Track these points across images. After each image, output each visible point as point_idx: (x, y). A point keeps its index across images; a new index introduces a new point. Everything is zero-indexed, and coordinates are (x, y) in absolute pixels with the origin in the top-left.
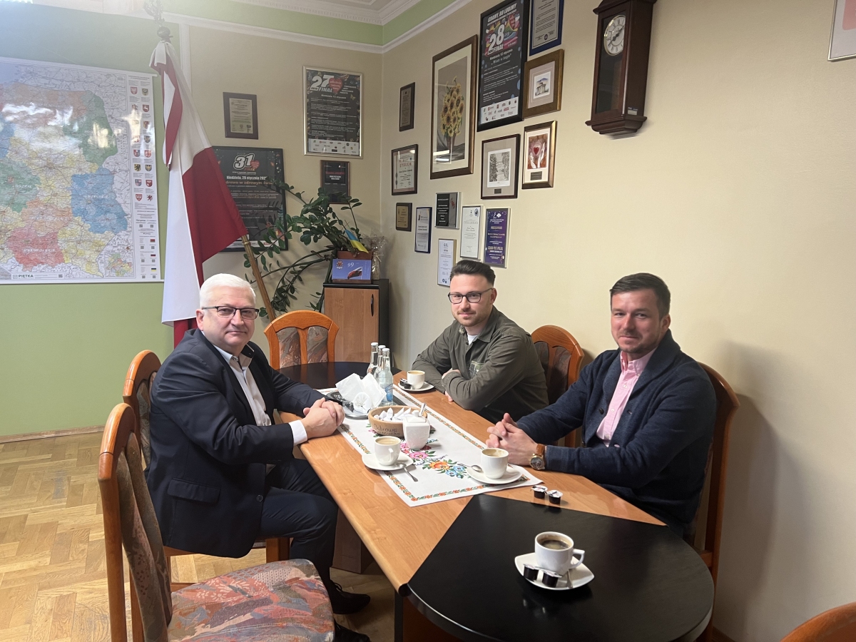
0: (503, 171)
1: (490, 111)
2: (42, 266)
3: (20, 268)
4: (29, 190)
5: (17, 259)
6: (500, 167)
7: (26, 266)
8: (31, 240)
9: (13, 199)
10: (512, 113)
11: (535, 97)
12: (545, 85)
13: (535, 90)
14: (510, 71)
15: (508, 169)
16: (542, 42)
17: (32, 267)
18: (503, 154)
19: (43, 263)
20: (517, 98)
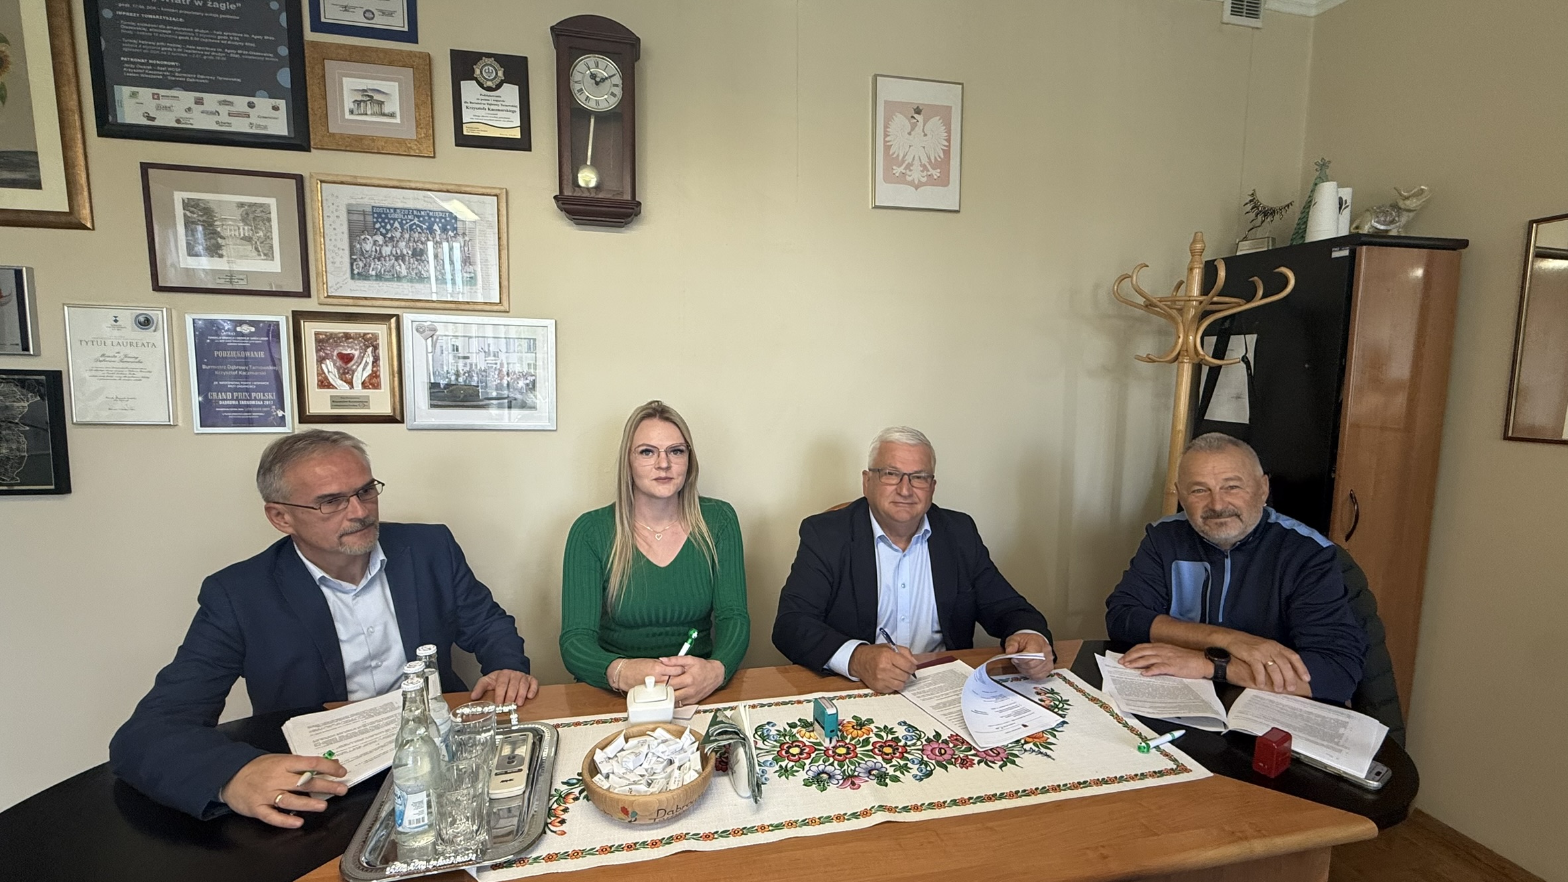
0: (248, 239)
1: (164, 102)
6: (231, 227)
10: (265, 127)
11: (348, 116)
12: (381, 103)
13: (348, 104)
14: (242, 39)
15: (268, 238)
16: (357, 19)
18: (242, 205)
20: (282, 104)
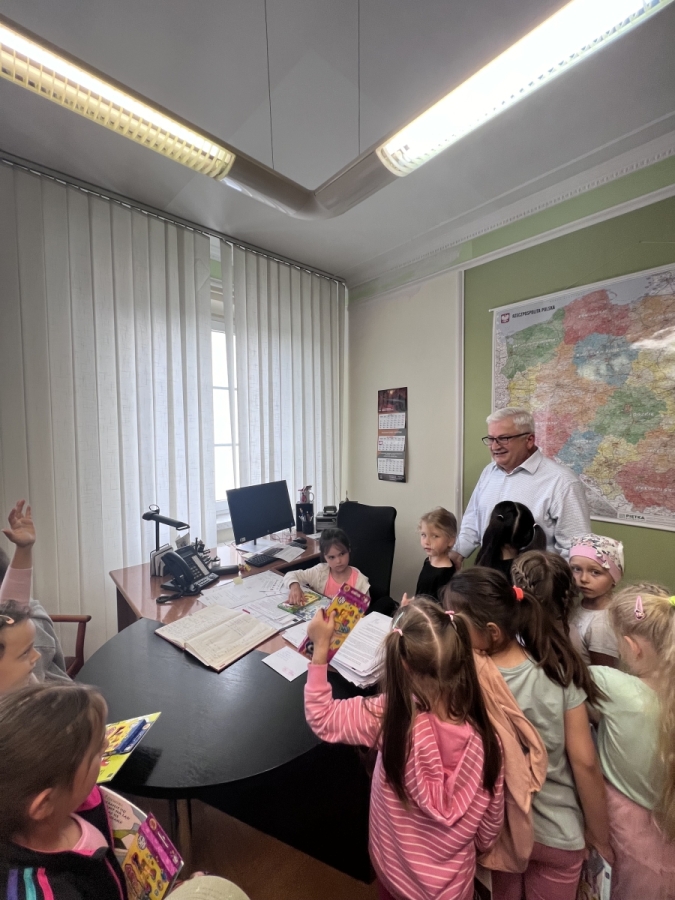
2: (658, 509)
3: (628, 508)
4: (650, 418)
5: (627, 497)
7: (636, 506)
8: (646, 476)
9: (628, 430)
17: (644, 508)
19: (659, 505)
